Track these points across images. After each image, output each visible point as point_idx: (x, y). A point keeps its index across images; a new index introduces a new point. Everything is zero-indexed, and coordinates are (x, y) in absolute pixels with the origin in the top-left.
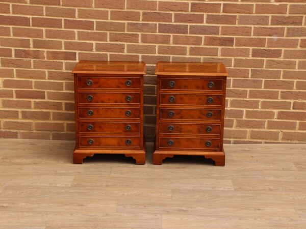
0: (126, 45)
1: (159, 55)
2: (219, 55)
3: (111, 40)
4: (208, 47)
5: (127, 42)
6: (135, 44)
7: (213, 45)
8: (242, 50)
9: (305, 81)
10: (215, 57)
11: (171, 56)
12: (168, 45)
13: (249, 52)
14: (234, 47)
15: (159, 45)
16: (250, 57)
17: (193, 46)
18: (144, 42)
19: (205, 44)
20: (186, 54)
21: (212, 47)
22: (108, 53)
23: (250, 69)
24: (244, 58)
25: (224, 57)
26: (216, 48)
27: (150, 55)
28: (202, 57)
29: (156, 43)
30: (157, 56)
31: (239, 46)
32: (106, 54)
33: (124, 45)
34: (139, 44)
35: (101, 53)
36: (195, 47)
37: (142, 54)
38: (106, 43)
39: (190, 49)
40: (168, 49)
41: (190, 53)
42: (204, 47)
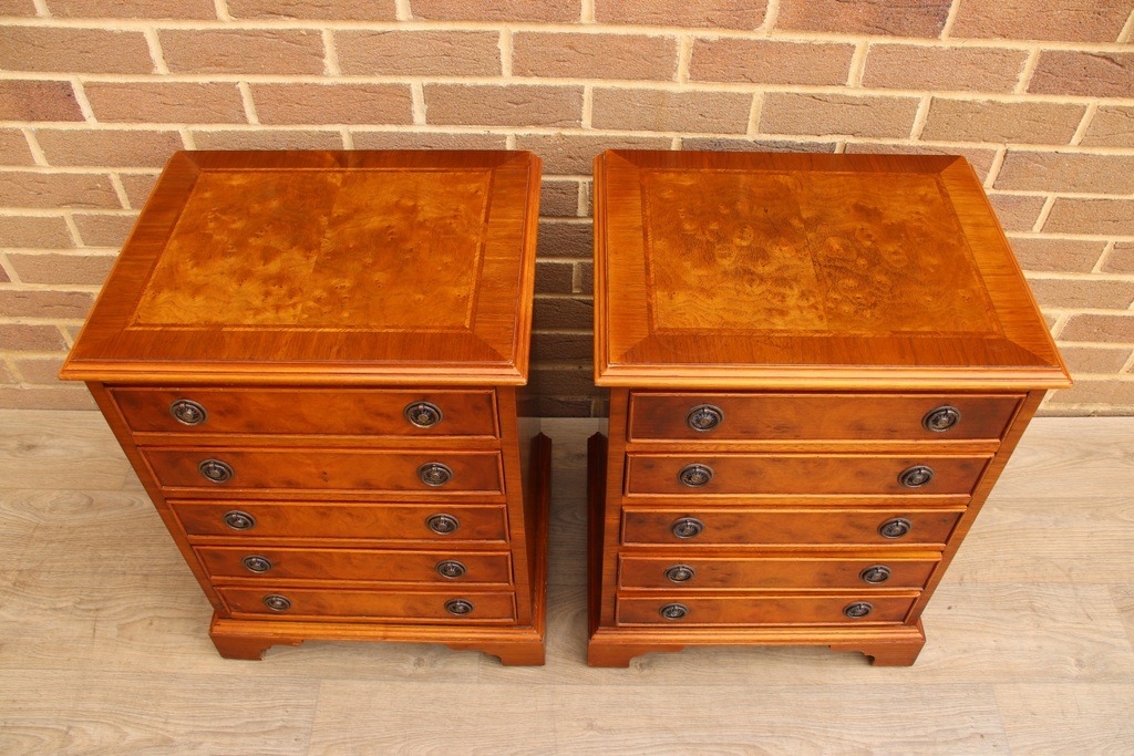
0: (327, 38)
1: (519, 81)
2: (851, 81)
3: (237, 14)
4: (799, 38)
5: (329, 18)
6: (378, 27)
7: (826, 29)
8: (979, 60)
10: (829, 90)
11: (589, 85)
12: (566, 29)
13: (1017, 71)
14: (945, 42)
15: (515, 28)
16: (1018, 95)
17: (713, 35)
18: (428, 18)
19: (780, 25)
20: (669, 78)
21: (821, 38)
22: (242, 81)
23: (1000, 149)
24: (982, 98)
25: (877, 93)
26: (840, 46)
27: (468, 82)
28: (759, 91)
29: (498, 20)
30: (511, 88)
31: (969, 36)
32: (232, 86)
33: (316, 34)
34: (403, 28)
35: (203, 78)
36: (726, 41)
37: (427, 75)
38: (213, 31)
39: (695, 47)
40: (571, 48)
41: (691, 71)
42: (772, 39)
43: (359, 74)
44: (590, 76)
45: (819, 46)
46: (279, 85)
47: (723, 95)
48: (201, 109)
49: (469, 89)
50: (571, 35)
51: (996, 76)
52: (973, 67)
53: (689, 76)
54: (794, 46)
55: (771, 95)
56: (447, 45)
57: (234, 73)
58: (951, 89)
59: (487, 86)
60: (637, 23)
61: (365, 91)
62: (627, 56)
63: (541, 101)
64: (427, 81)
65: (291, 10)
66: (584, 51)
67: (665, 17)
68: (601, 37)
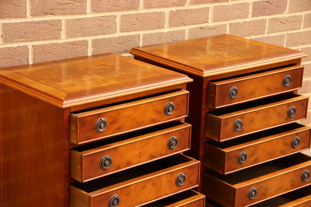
0: (63, 22)
1: (121, 34)
2: (209, 21)
3: (33, 15)
4: (196, 7)
5: (65, 14)
6: (80, 17)
7: (202, 3)
8: (239, 7)
9: (310, 46)
10: (204, 25)
11: (142, 33)
12: (135, 12)
13: (248, 10)
14: (230, 2)
15: (121, 13)
16: (249, 18)
17: (174, 9)
18: (96, 12)
19: (191, 3)
20: (163, 27)
21: (201, 6)
22: (30, 44)
23: (248, 38)
24: (242, 21)
25: (216, 24)
26: (206, 8)
27: (106, 37)
28: (187, 28)
29: (117, 11)
30: (119, 38)
32: (26, 47)
33: (60, 21)
34: (88, 16)
35: (15, 45)
36: (178, 11)
37: (94, 35)
38: (23, 23)
39: (170, 14)
40: (137, 19)
41: (169, 23)
42: (189, 8)
43: (71, 37)
44: (142, 29)
45: (201, 9)
46: (44, 45)
47: (178, 31)
48: (12, 59)
49: (106, 40)
50: (137, 14)
51: (244, 12)
52: (238, 10)
53: (168, 25)
54: (195, 10)
55: (190, 29)
56: (101, 22)
57: (28, 41)
58: (234, 19)
59: (112, 38)
60: (155, 7)
61: (73, 44)
62: (152, 20)
63: (128, 41)
64: (94, 38)
65: (53, 12)
66: (140, 20)
67: (162, 4)
68: (145, 14)
